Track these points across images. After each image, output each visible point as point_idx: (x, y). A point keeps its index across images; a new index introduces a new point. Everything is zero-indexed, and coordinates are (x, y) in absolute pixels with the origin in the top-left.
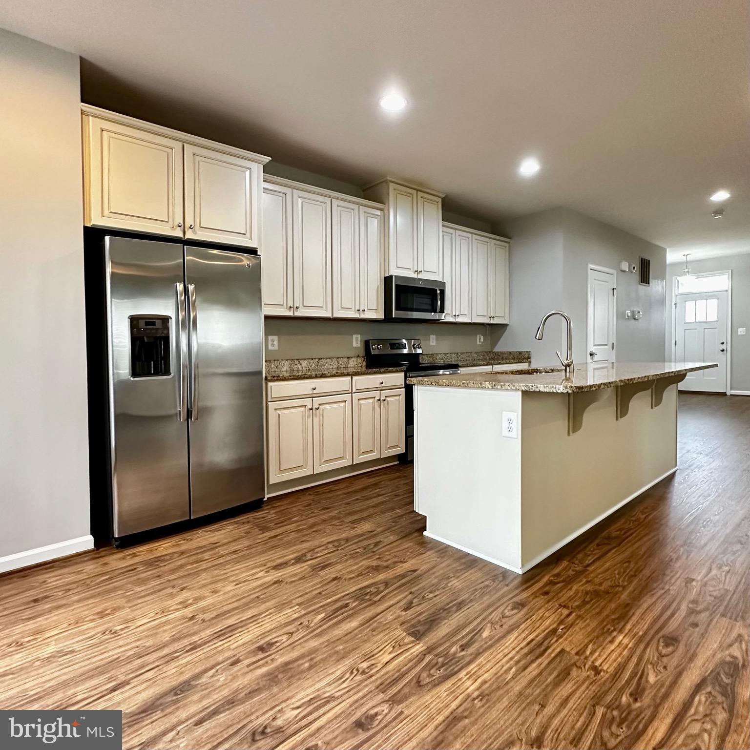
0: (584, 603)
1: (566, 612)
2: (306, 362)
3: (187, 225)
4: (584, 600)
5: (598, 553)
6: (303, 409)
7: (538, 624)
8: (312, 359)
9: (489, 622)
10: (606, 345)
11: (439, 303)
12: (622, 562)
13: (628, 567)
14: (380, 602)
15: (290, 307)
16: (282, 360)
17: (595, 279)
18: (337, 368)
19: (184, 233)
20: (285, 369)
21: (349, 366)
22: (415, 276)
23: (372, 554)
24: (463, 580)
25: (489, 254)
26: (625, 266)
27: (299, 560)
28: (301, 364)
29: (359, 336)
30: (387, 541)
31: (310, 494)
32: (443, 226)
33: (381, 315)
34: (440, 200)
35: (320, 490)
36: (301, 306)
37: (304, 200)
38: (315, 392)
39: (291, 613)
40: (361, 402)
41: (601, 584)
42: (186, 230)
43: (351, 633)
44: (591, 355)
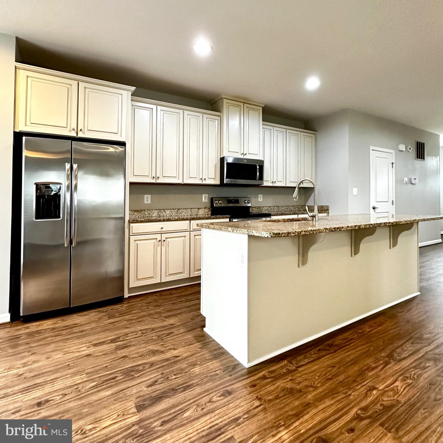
0: (277, 398)
1: (257, 403)
2: (169, 211)
3: (79, 129)
4: (278, 395)
5: (315, 356)
6: (154, 241)
7: (231, 410)
8: (173, 209)
9: (196, 404)
10: (387, 202)
11: (258, 174)
12: (328, 366)
13: (330, 371)
14: (138, 378)
15: (154, 177)
16: (153, 210)
17: (376, 157)
18: (191, 215)
19: (77, 134)
20: (154, 215)
21: (199, 214)
22: (242, 157)
23: (161, 341)
24: (204, 368)
25: (299, 142)
26: (402, 147)
27: (113, 341)
28: (165, 212)
29: (207, 195)
30: (177, 332)
31: (156, 296)
32: (263, 124)
33: (218, 182)
34: (261, 109)
35: (164, 293)
36: (161, 177)
37: (164, 112)
38: (163, 230)
39: (78, 379)
40: (197, 237)
41: (299, 383)
42: (78, 132)
43: (101, 399)
44: (374, 208)
